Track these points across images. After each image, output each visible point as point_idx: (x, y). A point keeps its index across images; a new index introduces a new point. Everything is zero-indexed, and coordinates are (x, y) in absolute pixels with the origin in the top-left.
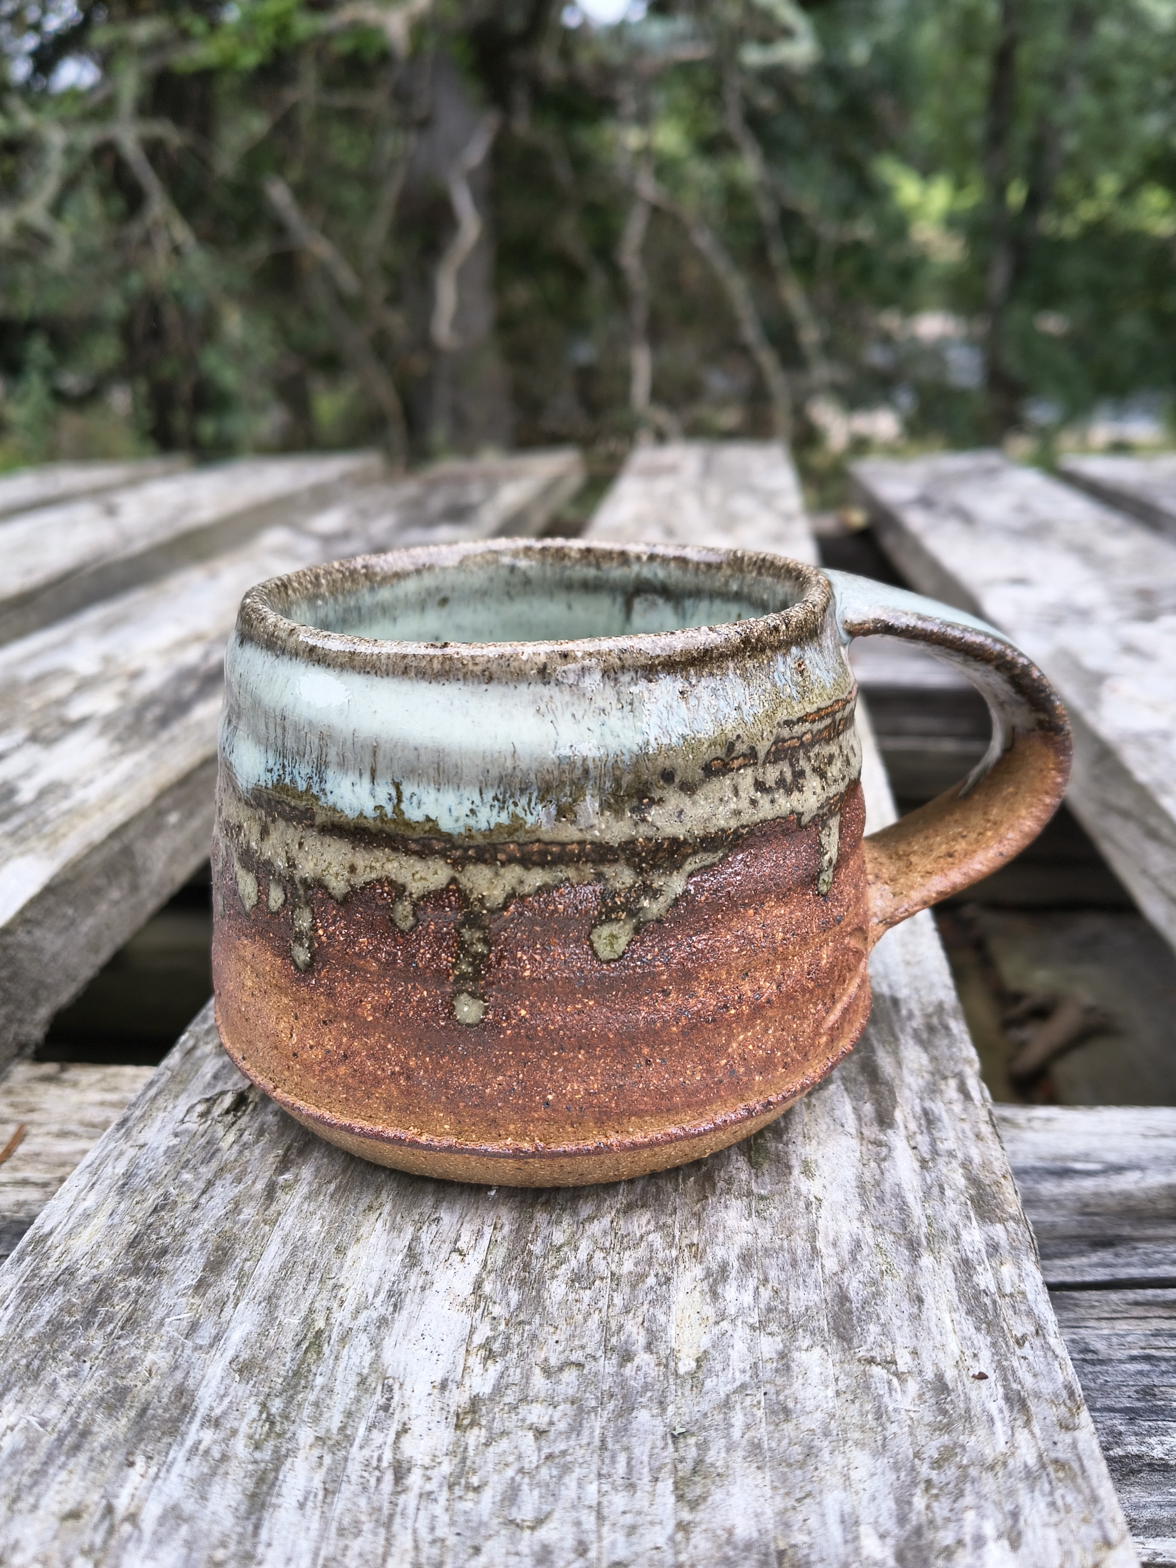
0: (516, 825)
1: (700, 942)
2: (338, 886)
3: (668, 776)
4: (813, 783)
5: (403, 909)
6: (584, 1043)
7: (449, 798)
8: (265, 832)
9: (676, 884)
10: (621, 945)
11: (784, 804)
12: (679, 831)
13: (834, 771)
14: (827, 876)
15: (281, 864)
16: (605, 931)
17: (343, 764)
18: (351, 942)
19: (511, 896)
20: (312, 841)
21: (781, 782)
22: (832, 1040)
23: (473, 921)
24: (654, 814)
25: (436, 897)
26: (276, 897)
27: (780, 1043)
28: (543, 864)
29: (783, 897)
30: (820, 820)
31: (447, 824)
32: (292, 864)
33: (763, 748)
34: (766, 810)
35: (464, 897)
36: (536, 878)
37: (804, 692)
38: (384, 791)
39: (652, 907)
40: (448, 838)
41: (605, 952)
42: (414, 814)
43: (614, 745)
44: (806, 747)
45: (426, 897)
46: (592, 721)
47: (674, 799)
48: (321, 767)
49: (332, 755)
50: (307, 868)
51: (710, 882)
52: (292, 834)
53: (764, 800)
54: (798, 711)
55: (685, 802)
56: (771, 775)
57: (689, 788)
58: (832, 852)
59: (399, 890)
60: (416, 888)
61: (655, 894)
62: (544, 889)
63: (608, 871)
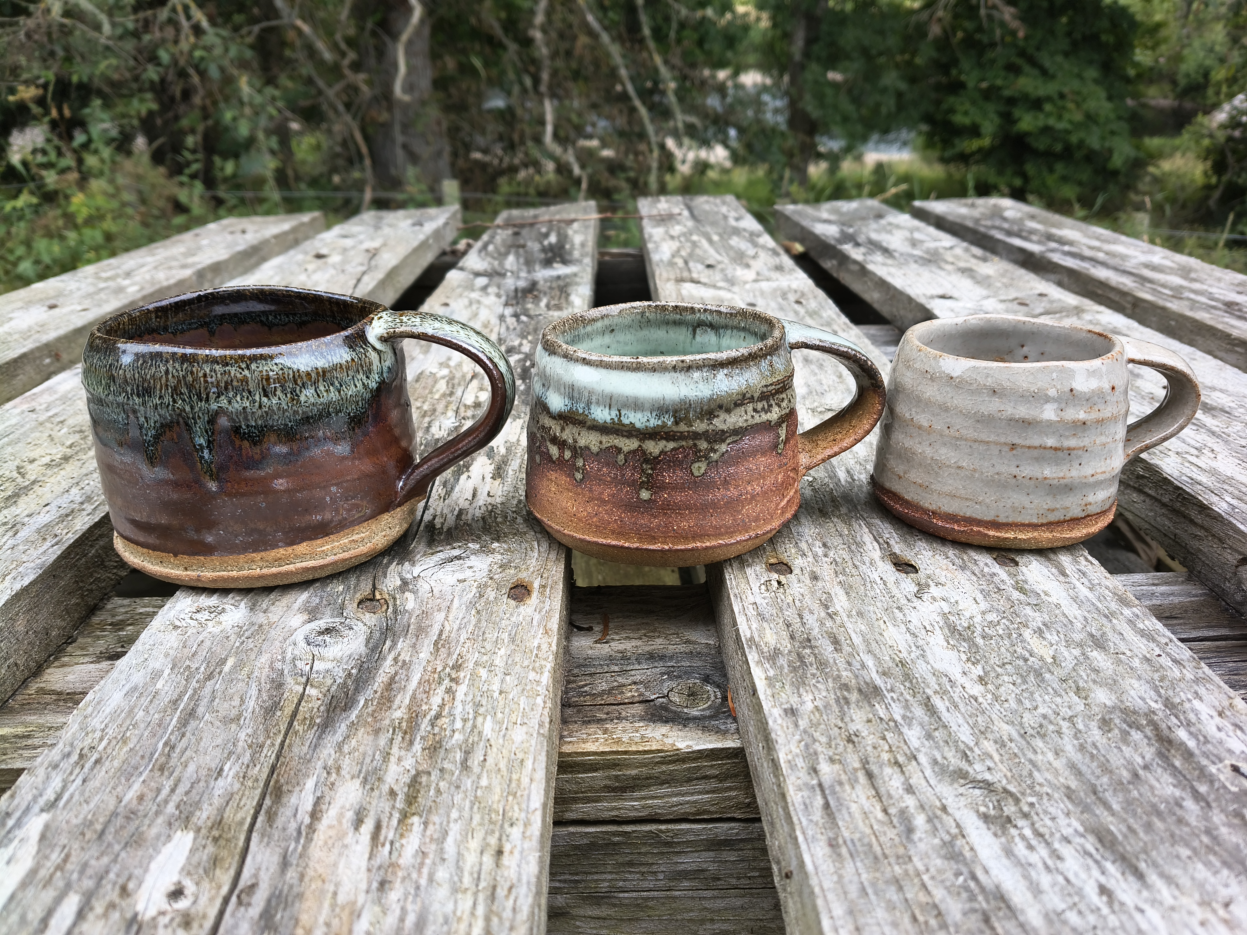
0: (664, 425)
1: (732, 470)
2: (595, 449)
3: (720, 407)
4: (776, 409)
5: (621, 457)
6: (688, 508)
7: (639, 415)
8: (563, 429)
9: (723, 448)
10: (702, 471)
11: (765, 417)
12: (725, 427)
13: (784, 404)
14: (781, 446)
15: (570, 441)
16: (696, 465)
17: (598, 403)
18: (599, 470)
19: (662, 452)
20: (584, 433)
21: (763, 409)
22: (783, 513)
23: (647, 461)
24: (715, 421)
25: (634, 452)
26: (568, 454)
27: (762, 511)
28: (674, 440)
29: (764, 454)
30: (779, 424)
31: (638, 425)
32: (575, 441)
33: (756, 395)
34: (757, 419)
35: (644, 452)
36: (671, 445)
37: (773, 373)
38: (614, 413)
39: (714, 456)
40: (638, 430)
41: (696, 473)
42: (626, 421)
43: (699, 394)
44: (773, 395)
45: (629, 452)
46: (693, 386)
47: (723, 415)
48: (589, 404)
49: (594, 399)
50: (582, 442)
51: (736, 447)
52: (575, 430)
53: (757, 416)
54: (770, 381)
55: (727, 416)
56: (759, 406)
57: (728, 411)
58: (783, 437)
59: (619, 450)
60: (626, 449)
61: (715, 451)
62: (674, 449)
63: (698, 443)
